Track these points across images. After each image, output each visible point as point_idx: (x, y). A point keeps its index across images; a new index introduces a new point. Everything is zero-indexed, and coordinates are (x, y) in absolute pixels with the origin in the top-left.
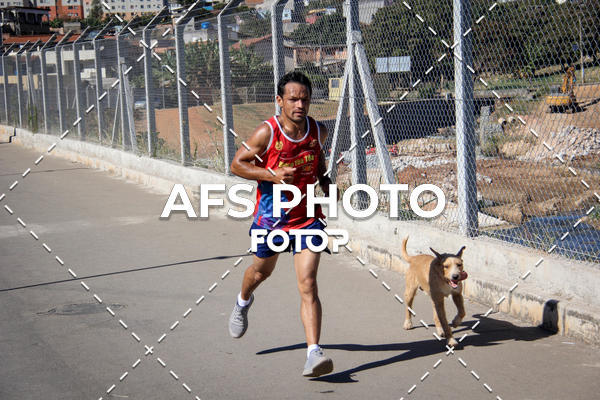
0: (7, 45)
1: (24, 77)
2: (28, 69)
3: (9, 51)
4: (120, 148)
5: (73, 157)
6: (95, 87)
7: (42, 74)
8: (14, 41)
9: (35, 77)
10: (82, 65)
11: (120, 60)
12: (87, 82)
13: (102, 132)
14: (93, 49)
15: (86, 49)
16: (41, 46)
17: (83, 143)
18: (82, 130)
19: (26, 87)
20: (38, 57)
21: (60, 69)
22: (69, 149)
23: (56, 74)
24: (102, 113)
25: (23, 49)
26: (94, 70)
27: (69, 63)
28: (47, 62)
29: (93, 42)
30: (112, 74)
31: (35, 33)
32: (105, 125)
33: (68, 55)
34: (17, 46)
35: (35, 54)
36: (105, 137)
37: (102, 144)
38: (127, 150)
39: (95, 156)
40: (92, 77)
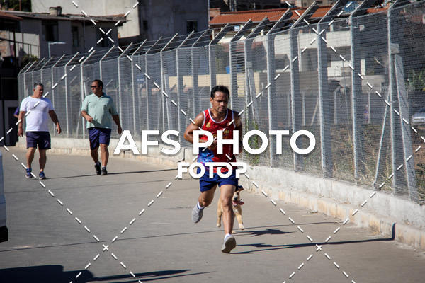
0: (216, 27)
1: (240, 76)
2: (247, 64)
3: (220, 37)
4: (387, 191)
5: (313, 203)
6: (348, 89)
7: (268, 71)
8: (227, 19)
9: (257, 75)
10: (329, 56)
11: (392, 48)
12: (335, 83)
13: (360, 165)
14: (348, 29)
15: (336, 29)
16: (266, 29)
17: (329, 181)
18: (326, 162)
19: (242, 91)
20: (261, 45)
21: (295, 64)
22: (306, 191)
23: (290, 71)
24: (360, 135)
25: (241, 34)
26: (350, 64)
27: (309, 53)
28: (277, 52)
29: (350, 20)
30: (376, 69)
31: (258, 7)
32: (364, 153)
33: (308, 41)
34: (231, 29)
35: (258, 39)
36: (364, 172)
37: (359, 184)
38: (400, 194)
39: (346, 203)
40: (344, 75)
